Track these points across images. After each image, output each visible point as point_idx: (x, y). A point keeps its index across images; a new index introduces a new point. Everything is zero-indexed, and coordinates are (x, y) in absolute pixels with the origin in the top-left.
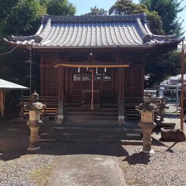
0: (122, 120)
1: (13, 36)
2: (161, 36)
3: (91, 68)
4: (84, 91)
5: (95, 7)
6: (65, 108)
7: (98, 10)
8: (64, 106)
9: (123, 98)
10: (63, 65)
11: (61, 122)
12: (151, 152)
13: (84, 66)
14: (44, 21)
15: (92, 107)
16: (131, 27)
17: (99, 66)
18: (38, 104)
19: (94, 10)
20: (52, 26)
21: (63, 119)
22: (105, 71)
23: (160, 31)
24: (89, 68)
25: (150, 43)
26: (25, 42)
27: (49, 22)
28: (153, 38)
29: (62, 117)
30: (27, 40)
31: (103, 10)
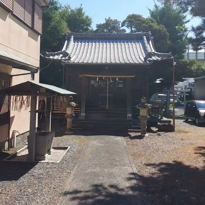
0: (130, 117)
1: (47, 52)
2: (160, 53)
3: (107, 78)
5: (109, 18)
6: (86, 108)
7: (111, 20)
10: (86, 75)
11: (84, 118)
12: (146, 135)
13: (102, 76)
14: (68, 37)
15: (107, 107)
16: (139, 44)
17: (113, 76)
18: (73, 103)
19: (108, 20)
20: (74, 42)
21: (85, 116)
22: (117, 80)
23: (166, 42)
24: (105, 78)
25: (151, 59)
26: (56, 57)
27: (72, 38)
28: (154, 55)
29: (84, 114)
30: (57, 55)
31: (116, 20)
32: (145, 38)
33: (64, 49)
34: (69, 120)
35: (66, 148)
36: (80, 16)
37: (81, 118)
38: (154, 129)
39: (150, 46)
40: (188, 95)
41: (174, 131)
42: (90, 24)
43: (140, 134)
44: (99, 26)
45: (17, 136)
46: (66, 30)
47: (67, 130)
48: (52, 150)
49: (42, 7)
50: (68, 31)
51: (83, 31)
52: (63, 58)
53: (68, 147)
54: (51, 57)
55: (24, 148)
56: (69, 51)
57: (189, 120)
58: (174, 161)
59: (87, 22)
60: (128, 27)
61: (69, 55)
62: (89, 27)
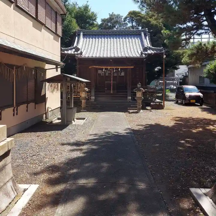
0: (130, 99)
1: (62, 48)
2: (154, 48)
4: (106, 82)
5: (113, 13)
7: (115, 15)
8: (95, 92)
9: (130, 86)
10: (95, 67)
11: (93, 101)
12: (140, 111)
13: (107, 67)
14: (78, 34)
15: (112, 92)
16: (137, 39)
17: (116, 67)
18: (86, 88)
19: (112, 15)
20: (84, 38)
22: (119, 70)
24: (110, 69)
25: (146, 53)
26: (70, 52)
27: (81, 35)
28: (150, 49)
29: (94, 98)
30: (70, 50)
31: (119, 15)
32: (143, 34)
33: (75, 44)
34: (83, 101)
35: (84, 119)
36: (86, 13)
37: (91, 100)
38: (149, 108)
39: (147, 41)
40: (182, 81)
41: (163, 109)
42: (95, 19)
43: (136, 111)
44: (103, 20)
45: (50, 111)
46: (76, 27)
47: (82, 109)
48: (75, 119)
49: (61, 14)
50: (78, 28)
51: (89, 25)
52: (76, 53)
53: (85, 118)
54: (66, 52)
55: (55, 119)
56: (80, 46)
57: (179, 102)
58: (155, 124)
59: (93, 17)
60: (129, 22)
61: (80, 50)
62: (95, 22)
